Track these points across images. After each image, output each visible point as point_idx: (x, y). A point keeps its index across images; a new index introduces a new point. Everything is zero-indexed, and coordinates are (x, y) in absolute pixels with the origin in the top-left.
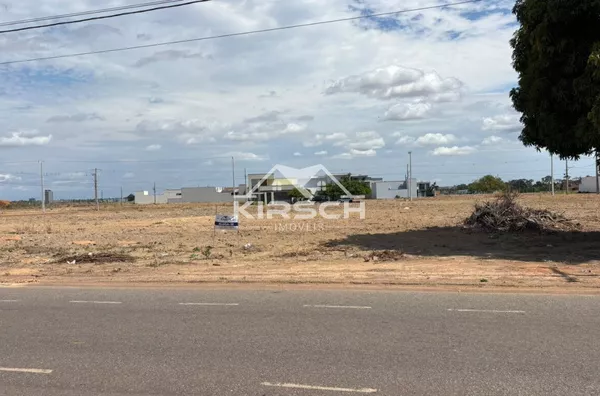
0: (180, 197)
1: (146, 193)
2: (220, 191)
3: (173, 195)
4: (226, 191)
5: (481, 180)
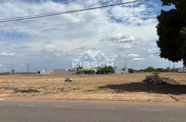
0: (54, 72)
1: (44, 71)
2: (67, 70)
3: (52, 72)
4: (68, 70)
5: (148, 68)
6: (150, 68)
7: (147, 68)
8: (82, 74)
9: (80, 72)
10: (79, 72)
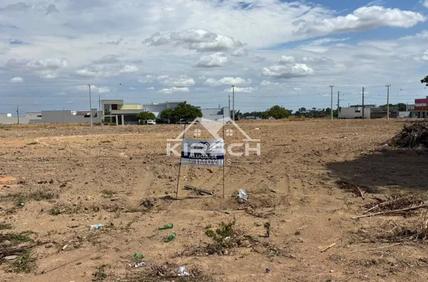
0: (40, 118)
1: (9, 115)
2: (75, 114)
3: (35, 117)
4: (79, 113)
5: (271, 109)
6: (276, 108)
7: (269, 108)
8: (120, 123)
9: (114, 118)
10: (111, 119)
